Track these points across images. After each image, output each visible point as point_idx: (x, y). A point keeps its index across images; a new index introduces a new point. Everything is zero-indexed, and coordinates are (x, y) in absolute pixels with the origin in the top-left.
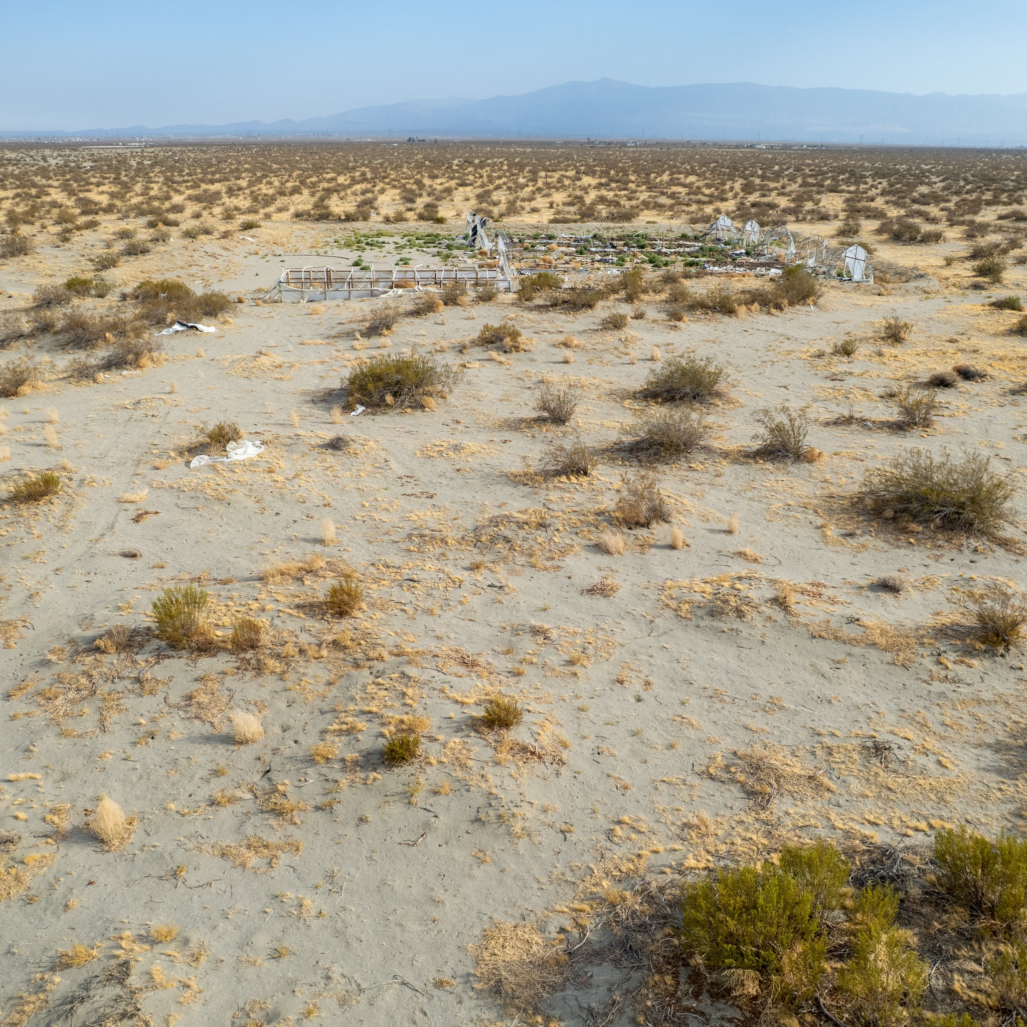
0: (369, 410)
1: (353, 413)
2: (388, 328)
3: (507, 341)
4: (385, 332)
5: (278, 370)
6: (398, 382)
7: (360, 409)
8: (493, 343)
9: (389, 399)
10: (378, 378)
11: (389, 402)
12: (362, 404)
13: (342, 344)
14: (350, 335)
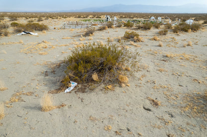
0: (80, 86)
1: (67, 90)
2: (92, 34)
3: (135, 37)
4: (91, 35)
5: (44, 49)
6: (102, 64)
7: (73, 85)
8: (129, 38)
9: (95, 77)
10: (87, 61)
11: (95, 79)
12: (75, 81)
13: (76, 39)
14: (79, 36)
